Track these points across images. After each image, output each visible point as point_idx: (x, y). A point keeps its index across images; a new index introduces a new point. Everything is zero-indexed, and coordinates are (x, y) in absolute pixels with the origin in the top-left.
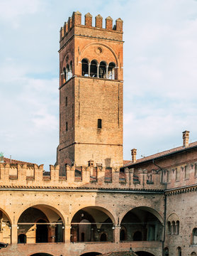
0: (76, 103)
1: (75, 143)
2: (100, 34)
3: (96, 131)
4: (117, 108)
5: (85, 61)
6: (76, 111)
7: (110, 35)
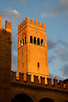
0: (29, 54)
1: (28, 72)
2: (37, 27)
3: (37, 68)
4: (45, 58)
5: (31, 37)
6: (29, 58)
7: (41, 28)
